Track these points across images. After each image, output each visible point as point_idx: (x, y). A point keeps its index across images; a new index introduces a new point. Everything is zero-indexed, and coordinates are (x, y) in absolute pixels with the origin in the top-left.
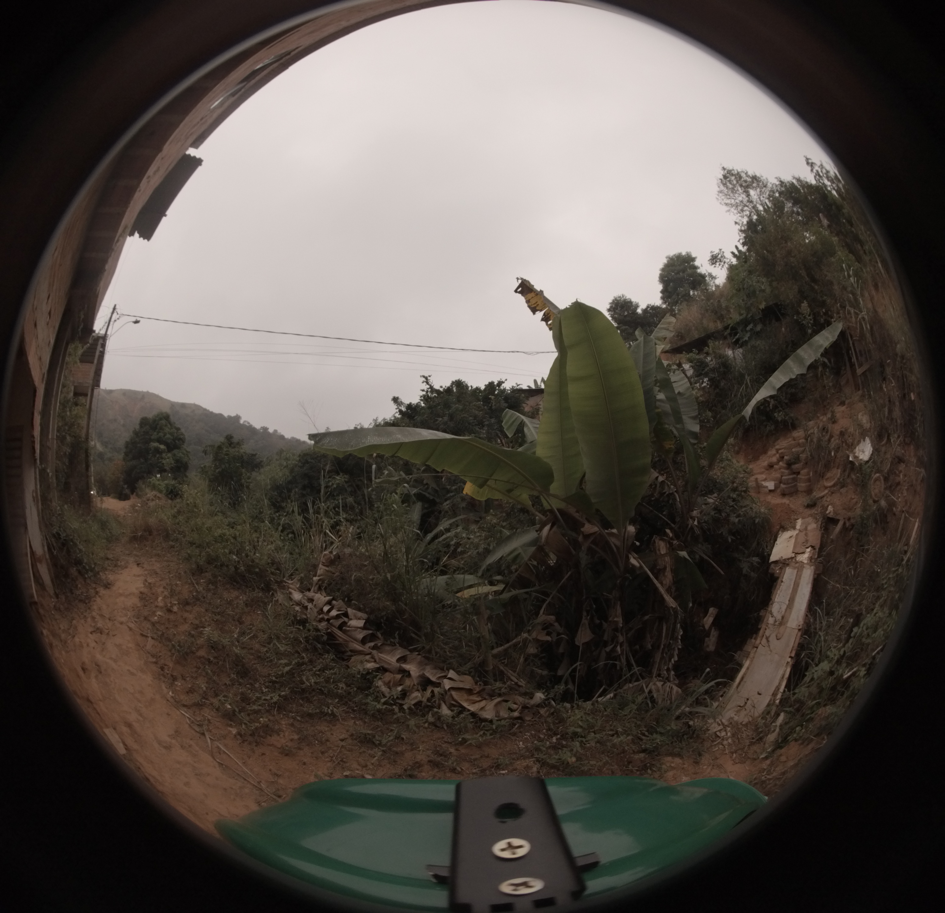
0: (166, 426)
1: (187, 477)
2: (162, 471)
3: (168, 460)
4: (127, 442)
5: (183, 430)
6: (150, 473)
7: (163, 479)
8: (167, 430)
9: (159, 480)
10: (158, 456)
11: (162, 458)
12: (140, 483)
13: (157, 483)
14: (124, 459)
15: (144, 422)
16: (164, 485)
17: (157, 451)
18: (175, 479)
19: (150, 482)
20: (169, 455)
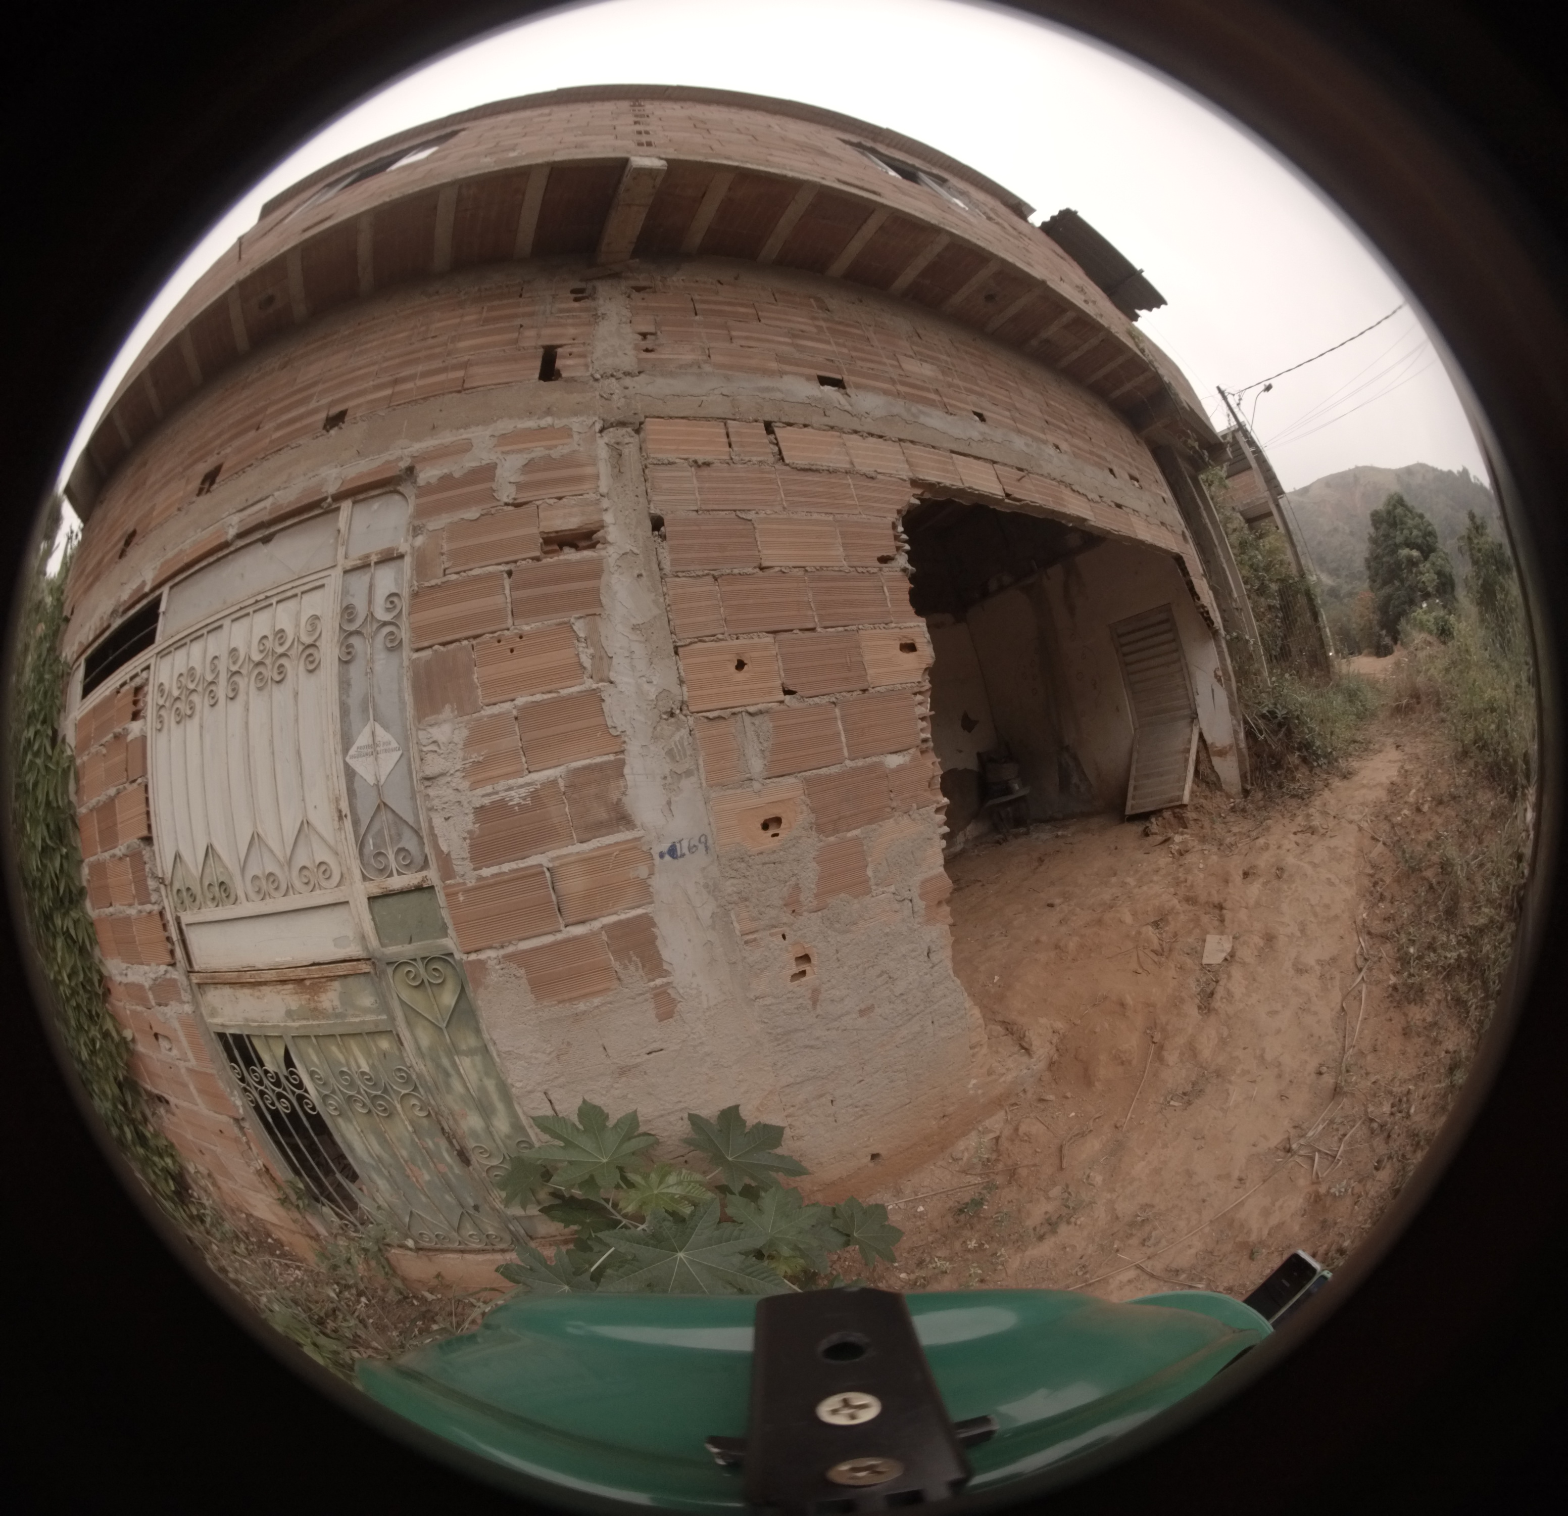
0: (1406, 516)
1: (1456, 600)
2: (1426, 596)
3: (1428, 576)
4: (1367, 560)
5: (1428, 516)
6: (1412, 602)
7: (1431, 609)
8: (1410, 523)
9: (1425, 613)
10: (1414, 570)
11: (1421, 573)
12: (1403, 621)
13: (1425, 617)
14: (1371, 588)
15: (1377, 519)
16: (1432, 620)
17: (1412, 563)
18: (1444, 607)
19: (1415, 619)
20: (1428, 565)
